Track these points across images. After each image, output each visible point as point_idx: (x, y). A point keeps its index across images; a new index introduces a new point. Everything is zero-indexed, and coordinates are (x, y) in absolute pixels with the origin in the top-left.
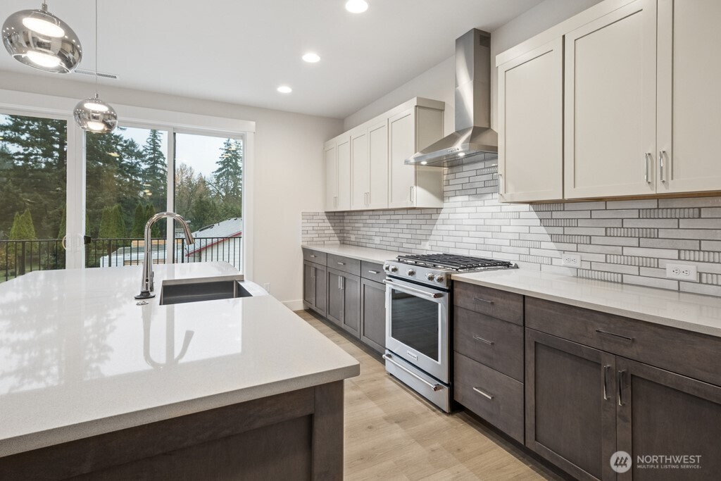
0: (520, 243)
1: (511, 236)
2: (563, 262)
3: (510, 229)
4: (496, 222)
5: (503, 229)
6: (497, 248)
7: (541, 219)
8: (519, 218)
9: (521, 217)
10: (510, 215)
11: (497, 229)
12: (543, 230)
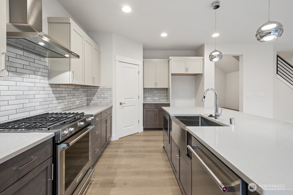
0: (45, 103)
1: (40, 100)
2: (59, 107)
3: (40, 96)
4: (32, 92)
5: (36, 96)
6: (33, 108)
7: (53, 91)
8: (44, 90)
9: (45, 90)
10: (40, 89)
11: (32, 97)
12: (53, 95)
